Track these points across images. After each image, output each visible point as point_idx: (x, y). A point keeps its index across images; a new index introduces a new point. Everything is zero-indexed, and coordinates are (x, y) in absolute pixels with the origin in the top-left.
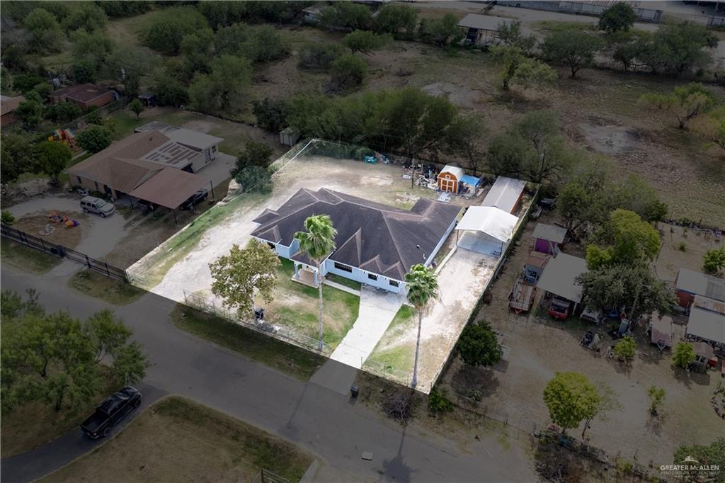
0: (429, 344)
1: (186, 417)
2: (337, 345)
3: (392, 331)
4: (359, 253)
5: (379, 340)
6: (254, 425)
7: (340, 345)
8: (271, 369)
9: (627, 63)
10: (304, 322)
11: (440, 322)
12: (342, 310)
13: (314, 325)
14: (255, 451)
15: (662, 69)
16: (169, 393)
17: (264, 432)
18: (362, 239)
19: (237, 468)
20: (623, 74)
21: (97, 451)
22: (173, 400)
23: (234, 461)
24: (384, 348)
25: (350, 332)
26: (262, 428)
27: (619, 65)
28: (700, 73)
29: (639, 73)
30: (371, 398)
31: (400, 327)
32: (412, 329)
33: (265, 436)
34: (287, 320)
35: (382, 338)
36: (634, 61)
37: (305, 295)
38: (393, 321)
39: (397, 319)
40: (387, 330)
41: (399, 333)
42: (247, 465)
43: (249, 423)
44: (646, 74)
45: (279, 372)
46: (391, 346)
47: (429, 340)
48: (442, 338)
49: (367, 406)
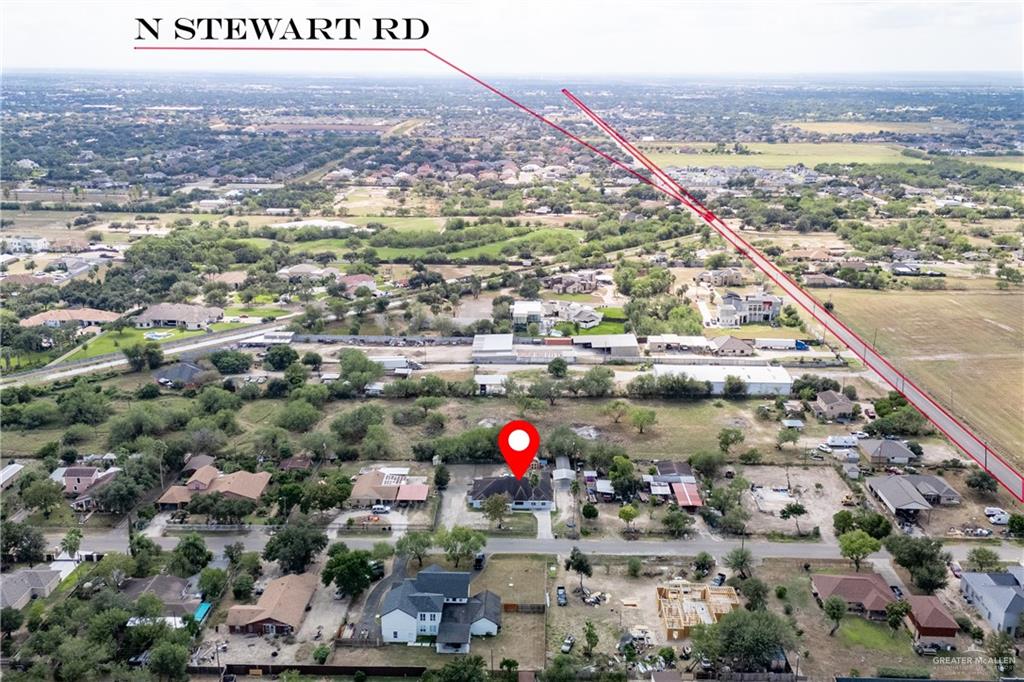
9: (576, 393)
15: (594, 393)
20: (575, 398)
27: (573, 394)
28: (613, 393)
29: (583, 397)
36: (580, 391)
44: (587, 397)
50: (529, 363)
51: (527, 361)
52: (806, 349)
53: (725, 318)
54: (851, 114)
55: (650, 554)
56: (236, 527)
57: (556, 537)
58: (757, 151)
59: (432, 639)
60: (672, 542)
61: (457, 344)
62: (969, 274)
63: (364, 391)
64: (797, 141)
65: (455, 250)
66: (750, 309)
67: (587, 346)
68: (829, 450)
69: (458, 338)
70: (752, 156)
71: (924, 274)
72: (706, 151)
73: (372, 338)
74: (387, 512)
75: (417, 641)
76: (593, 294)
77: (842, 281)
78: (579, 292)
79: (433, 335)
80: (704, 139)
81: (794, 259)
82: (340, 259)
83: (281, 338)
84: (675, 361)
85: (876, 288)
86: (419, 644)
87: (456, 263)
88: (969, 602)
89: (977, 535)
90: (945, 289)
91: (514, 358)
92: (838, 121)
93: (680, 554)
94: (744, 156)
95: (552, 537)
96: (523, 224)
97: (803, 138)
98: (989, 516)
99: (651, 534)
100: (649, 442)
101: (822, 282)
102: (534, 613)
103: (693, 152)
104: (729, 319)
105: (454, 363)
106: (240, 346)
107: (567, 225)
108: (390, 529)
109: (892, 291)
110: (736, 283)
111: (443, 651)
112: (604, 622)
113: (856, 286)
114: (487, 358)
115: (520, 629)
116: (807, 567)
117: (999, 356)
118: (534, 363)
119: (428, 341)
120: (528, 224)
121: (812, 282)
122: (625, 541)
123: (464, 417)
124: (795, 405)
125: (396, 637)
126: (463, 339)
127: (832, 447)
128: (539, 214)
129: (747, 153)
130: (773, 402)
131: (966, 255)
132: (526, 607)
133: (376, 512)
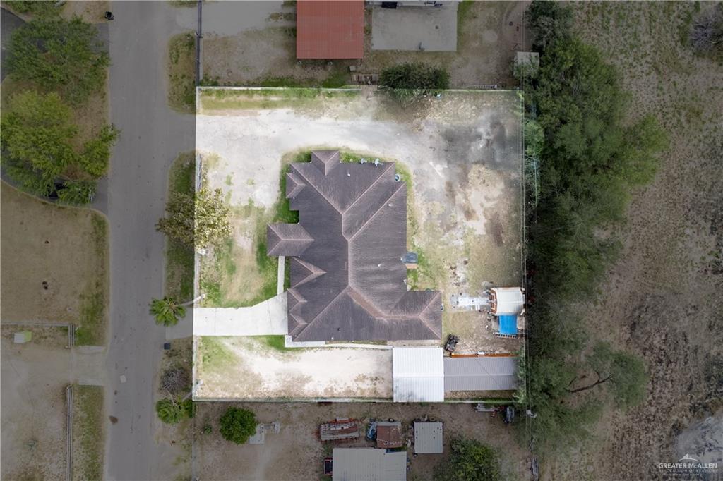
0: (248, 375)
1: (98, 240)
2: (212, 307)
3: (249, 341)
4: (302, 282)
5: (233, 335)
6: (111, 293)
7: (214, 309)
8: (164, 271)
10: (224, 267)
11: (277, 374)
12: (253, 289)
13: (225, 276)
14: (95, 302)
16: (107, 214)
17: (109, 302)
18: (316, 278)
19: (77, 301)
21: (44, 203)
22: (103, 222)
23: (81, 296)
24: (227, 343)
25: (232, 309)
26: (111, 298)
30: (173, 358)
31: (257, 345)
32: (259, 355)
33: (106, 305)
34: (220, 252)
35: (237, 337)
37: (256, 249)
38: (260, 336)
39: (265, 338)
40: (248, 337)
41: (250, 347)
42: (83, 305)
43: (111, 287)
45: (164, 280)
46: (231, 348)
47: (252, 374)
48: (260, 383)
49: (164, 359)
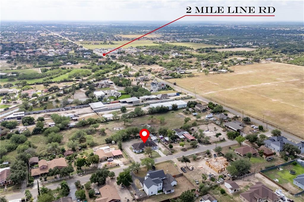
50: (112, 110)
51: (111, 109)
52: (179, 95)
53: (154, 90)
54: (131, 32)
55: (193, 154)
56: (68, 177)
57: (167, 155)
58: (116, 43)
59: (162, 191)
60: (195, 149)
61: (83, 107)
62: (196, 72)
63: (68, 126)
64: (124, 40)
65: (52, 78)
66: (159, 86)
67: (125, 102)
68: (208, 119)
69: (83, 105)
70: (115, 45)
71: (187, 73)
72: (102, 44)
73: (53, 110)
74: (112, 160)
75: (158, 193)
76: (110, 87)
77: (172, 77)
78: (106, 87)
79: (73, 106)
80: (98, 40)
81: (155, 72)
82: (14, 85)
83: (20, 114)
84: (153, 103)
85: (180, 78)
86: (159, 194)
87: (57, 83)
88: (267, 147)
89: (254, 132)
90: (195, 76)
91: (107, 109)
92: (129, 34)
93: (200, 152)
94: (113, 45)
95: (166, 156)
96: (67, 68)
97: (125, 39)
98: (252, 127)
99: (189, 149)
100: (165, 125)
101: (167, 77)
102: (180, 176)
103: (98, 44)
104: (155, 90)
105: (88, 113)
106: (5, 119)
107: (81, 68)
108: (118, 165)
109: (184, 78)
110: (147, 80)
111: (167, 193)
112: (199, 173)
113: (175, 78)
114: (99, 110)
115: (181, 182)
116: (230, 148)
117: (221, 91)
118: (113, 109)
119: (73, 108)
120: (68, 68)
121: (165, 78)
122: (184, 152)
123: (108, 128)
124: (190, 109)
125: (152, 193)
126: (84, 105)
127: (208, 118)
128: (68, 65)
129: (113, 44)
130: (185, 109)
131: (191, 67)
132: (177, 176)
133: (109, 161)
